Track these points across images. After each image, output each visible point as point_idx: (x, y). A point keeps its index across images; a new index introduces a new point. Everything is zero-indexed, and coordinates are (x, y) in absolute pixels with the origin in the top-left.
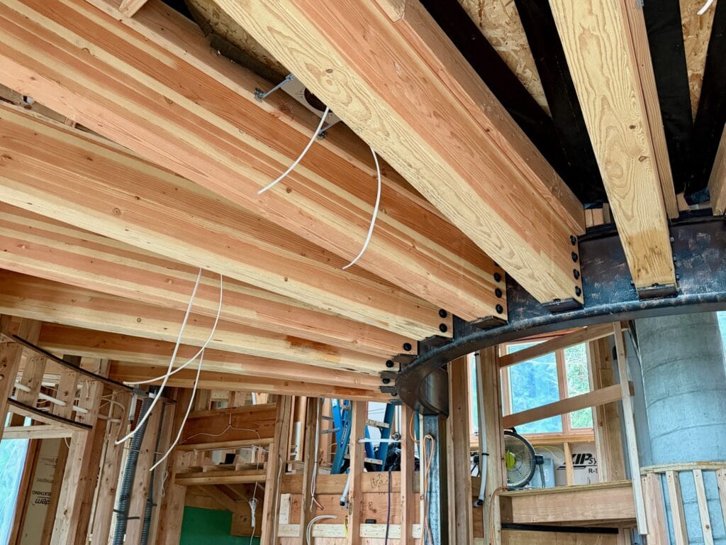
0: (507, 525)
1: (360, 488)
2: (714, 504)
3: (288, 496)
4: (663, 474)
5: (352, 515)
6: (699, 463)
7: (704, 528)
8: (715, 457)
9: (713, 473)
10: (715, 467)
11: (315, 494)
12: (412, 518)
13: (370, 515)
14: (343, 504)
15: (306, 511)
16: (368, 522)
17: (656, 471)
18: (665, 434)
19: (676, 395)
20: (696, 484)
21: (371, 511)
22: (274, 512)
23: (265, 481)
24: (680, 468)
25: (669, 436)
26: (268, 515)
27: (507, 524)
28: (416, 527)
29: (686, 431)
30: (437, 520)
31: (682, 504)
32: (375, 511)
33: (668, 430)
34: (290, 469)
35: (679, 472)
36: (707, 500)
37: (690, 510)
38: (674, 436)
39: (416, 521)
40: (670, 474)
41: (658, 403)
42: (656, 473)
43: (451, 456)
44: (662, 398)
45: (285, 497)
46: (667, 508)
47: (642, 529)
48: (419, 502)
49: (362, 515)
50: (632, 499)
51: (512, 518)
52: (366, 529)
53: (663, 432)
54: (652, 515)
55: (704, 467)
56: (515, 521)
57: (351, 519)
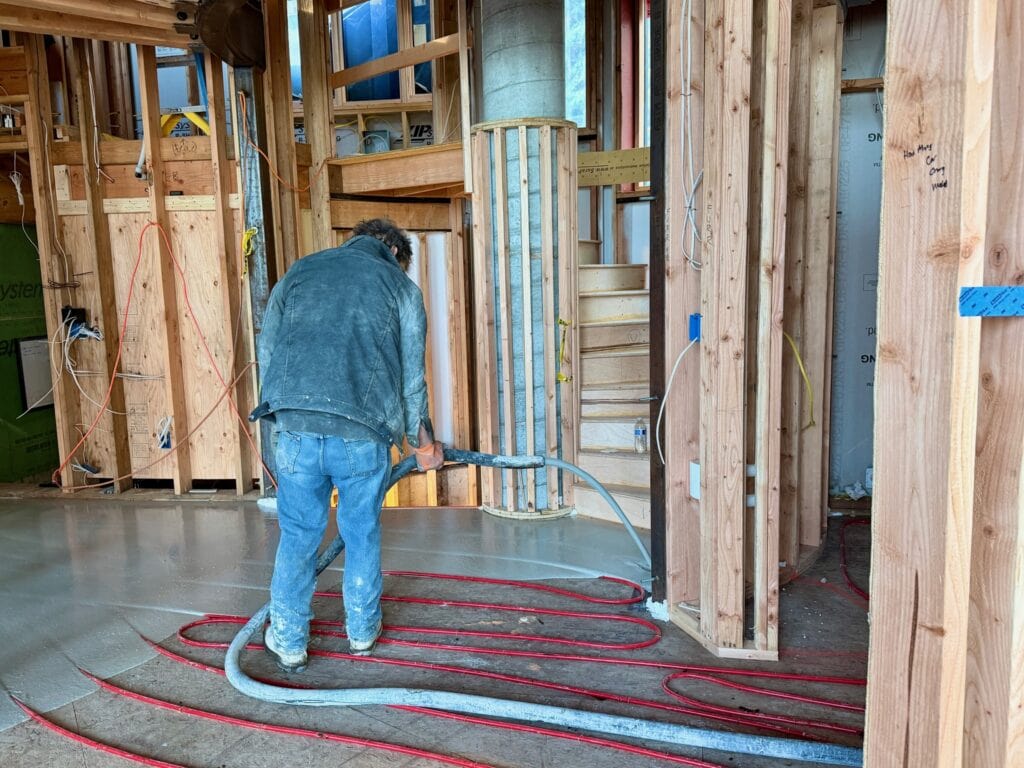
0: (336, 195)
1: (160, 155)
2: (533, 161)
3: (63, 167)
4: (491, 132)
5: (153, 187)
6: (525, 119)
7: (522, 183)
8: (541, 115)
9: (536, 130)
10: (539, 123)
11: (101, 164)
12: (228, 186)
13: (175, 186)
14: (139, 175)
15: (92, 184)
16: (173, 193)
17: (485, 128)
18: (497, 90)
19: (512, 46)
20: (519, 140)
21: (176, 182)
22: (48, 188)
23: (28, 150)
24: (507, 125)
25: (501, 92)
26: (40, 189)
28: (233, 196)
29: (518, 87)
30: (257, 188)
31: (505, 161)
32: (181, 182)
33: (501, 85)
34: (60, 134)
35: (506, 129)
36: (528, 157)
37: (511, 166)
38: (506, 93)
39: (233, 190)
40: (498, 131)
41: (493, 56)
42: (485, 131)
43: (270, 117)
44: (499, 50)
45: (60, 171)
46: (492, 166)
47: (468, 189)
48: (235, 169)
49: (165, 186)
50: (461, 161)
51: (341, 188)
52: (172, 202)
53: (496, 87)
54: (478, 173)
55: (529, 124)
56: (346, 191)
57: (152, 190)
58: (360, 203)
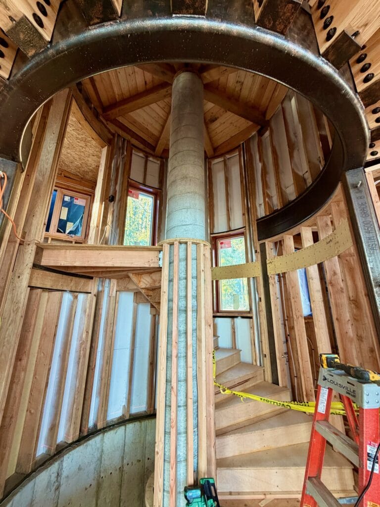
19: (194, 209)
27: (37, 265)
38: (190, 227)
40: (190, 243)
51: (40, 262)
56: (42, 264)
58: (47, 272)
